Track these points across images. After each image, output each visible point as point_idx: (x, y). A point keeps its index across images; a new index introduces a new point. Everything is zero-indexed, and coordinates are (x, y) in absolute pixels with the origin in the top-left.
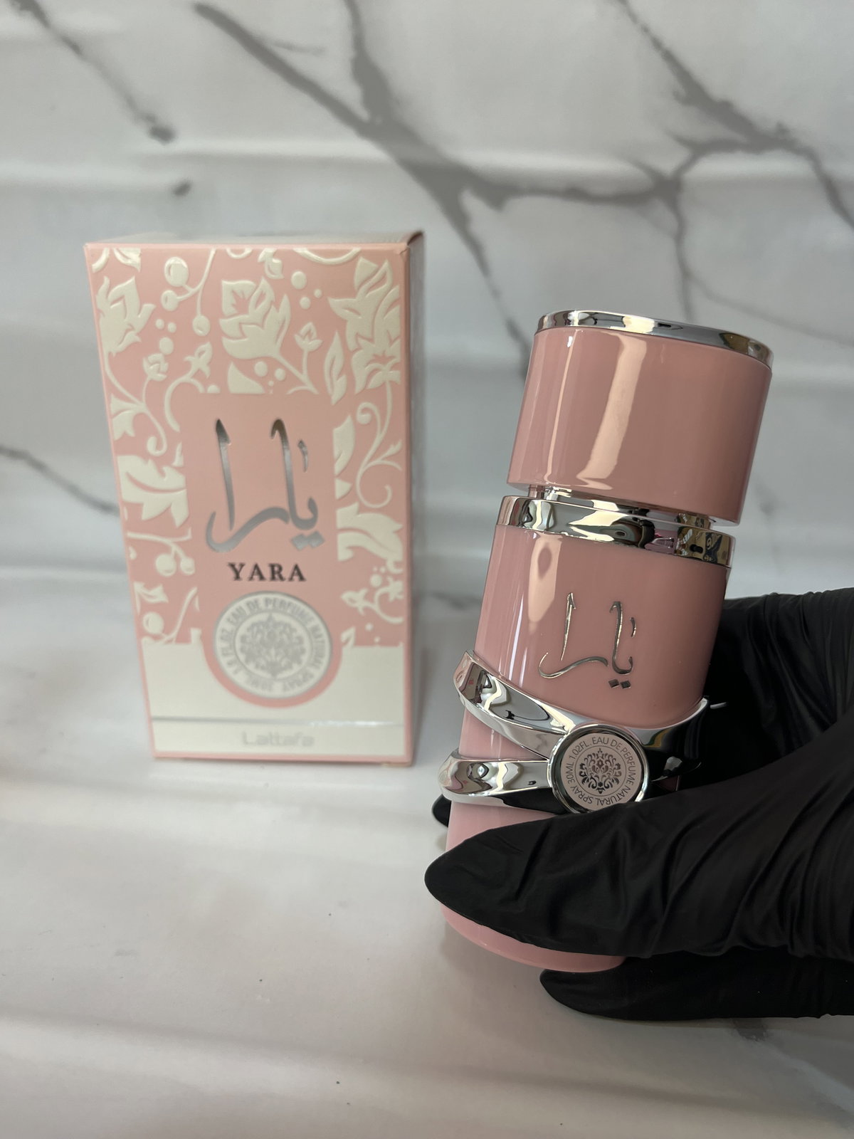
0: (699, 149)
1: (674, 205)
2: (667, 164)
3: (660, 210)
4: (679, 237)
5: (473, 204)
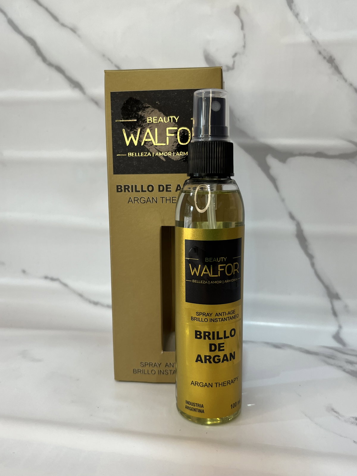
5: (272, 161)
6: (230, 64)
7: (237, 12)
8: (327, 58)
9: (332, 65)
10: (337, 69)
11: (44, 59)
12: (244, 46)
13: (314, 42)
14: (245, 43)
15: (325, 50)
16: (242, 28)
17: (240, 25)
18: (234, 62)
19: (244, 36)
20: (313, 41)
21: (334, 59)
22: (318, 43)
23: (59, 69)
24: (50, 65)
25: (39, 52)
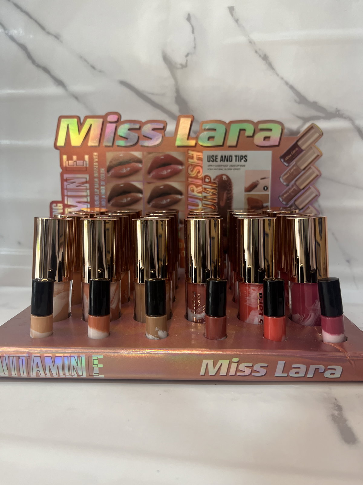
6: (184, 62)
7: (189, 18)
8: (262, 56)
9: (266, 62)
11: (34, 62)
12: (195, 48)
13: (251, 42)
14: (195, 44)
15: (260, 49)
16: (193, 32)
17: (191, 29)
18: (187, 61)
19: (195, 38)
21: (268, 57)
22: (254, 43)
23: (46, 70)
24: (38, 66)
25: (29, 56)
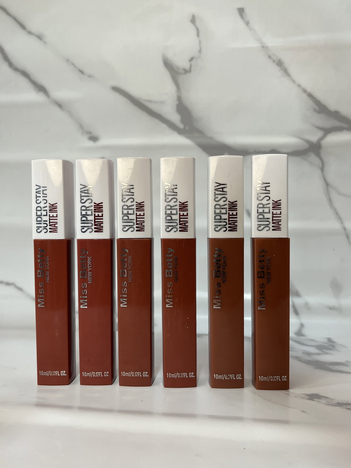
0: (327, 131)
1: (318, 155)
2: (314, 138)
3: (313, 157)
4: (322, 169)
6: (187, 67)
7: (193, 20)
8: (277, 61)
9: (281, 68)
10: (286, 72)
11: (11, 65)
12: (200, 51)
14: (200, 48)
15: (274, 54)
16: (198, 35)
17: (196, 32)
18: (191, 66)
19: (200, 42)
20: (263, 47)
21: (283, 63)
22: (267, 47)
23: (25, 74)
24: (16, 69)
25: (6, 58)
